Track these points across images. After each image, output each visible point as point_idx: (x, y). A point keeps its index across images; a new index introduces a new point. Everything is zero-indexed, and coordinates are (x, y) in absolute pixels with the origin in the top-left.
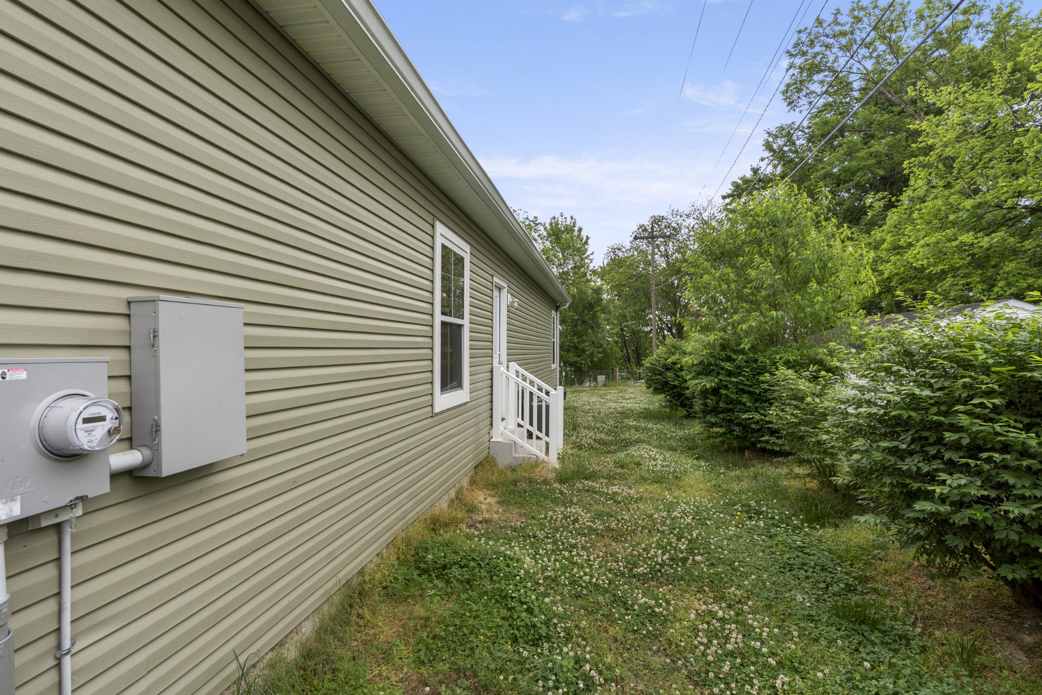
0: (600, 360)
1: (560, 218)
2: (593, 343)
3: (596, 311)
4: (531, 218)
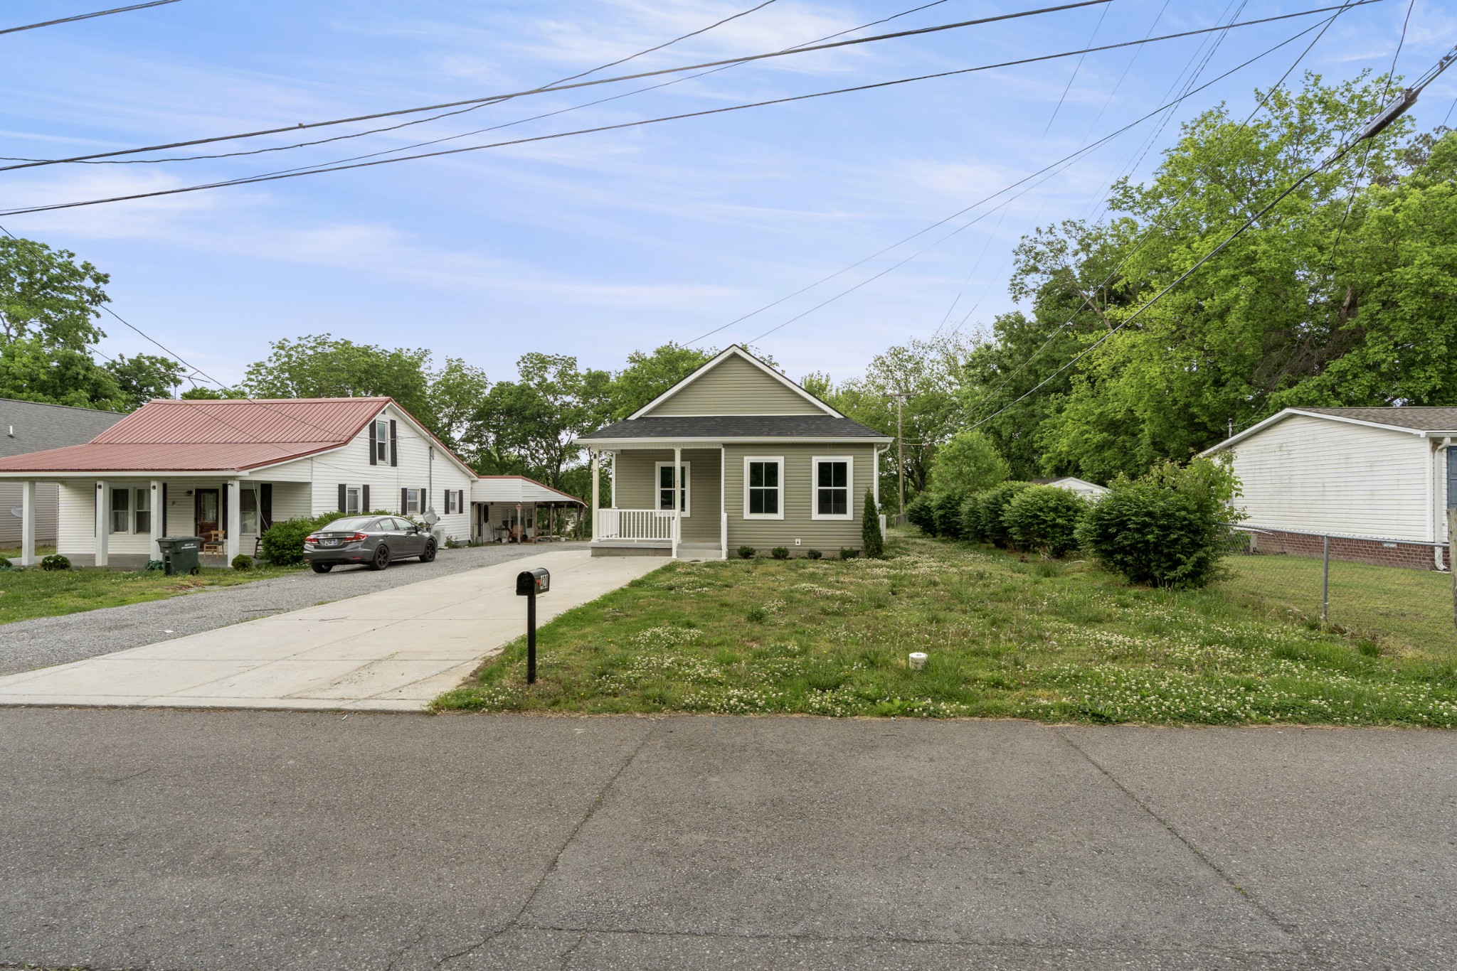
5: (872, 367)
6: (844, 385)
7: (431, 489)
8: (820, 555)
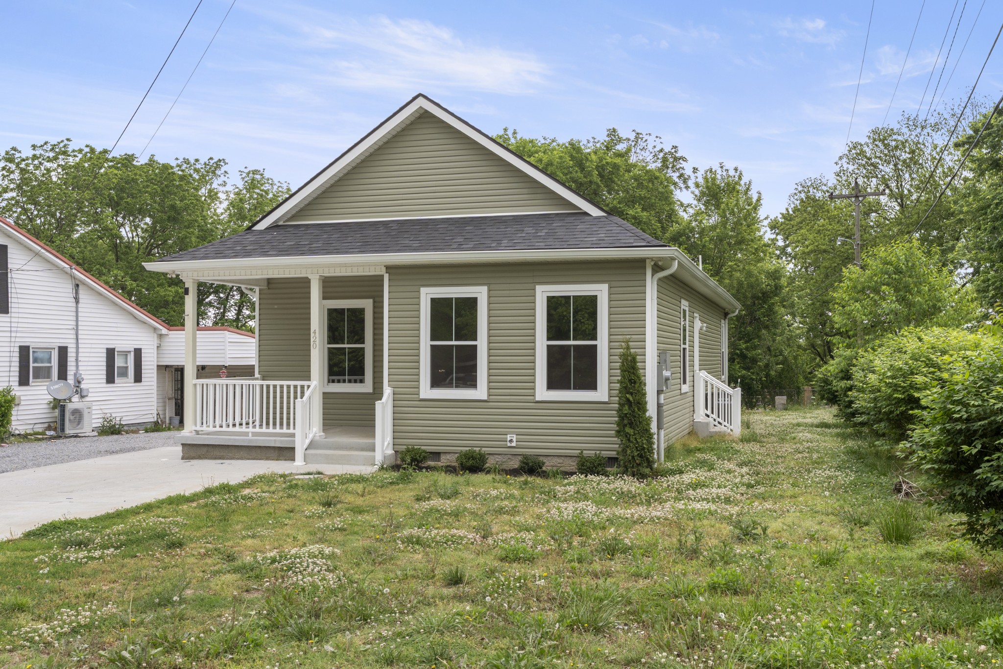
0: (780, 374)
1: (719, 171)
2: (769, 349)
3: (773, 304)
4: (667, 149)
5: (845, 160)
6: (800, 189)
7: (77, 348)
8: (540, 465)
